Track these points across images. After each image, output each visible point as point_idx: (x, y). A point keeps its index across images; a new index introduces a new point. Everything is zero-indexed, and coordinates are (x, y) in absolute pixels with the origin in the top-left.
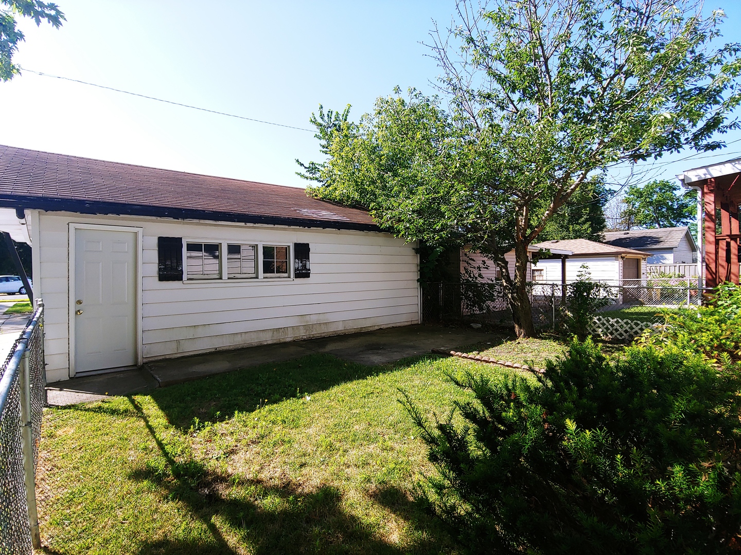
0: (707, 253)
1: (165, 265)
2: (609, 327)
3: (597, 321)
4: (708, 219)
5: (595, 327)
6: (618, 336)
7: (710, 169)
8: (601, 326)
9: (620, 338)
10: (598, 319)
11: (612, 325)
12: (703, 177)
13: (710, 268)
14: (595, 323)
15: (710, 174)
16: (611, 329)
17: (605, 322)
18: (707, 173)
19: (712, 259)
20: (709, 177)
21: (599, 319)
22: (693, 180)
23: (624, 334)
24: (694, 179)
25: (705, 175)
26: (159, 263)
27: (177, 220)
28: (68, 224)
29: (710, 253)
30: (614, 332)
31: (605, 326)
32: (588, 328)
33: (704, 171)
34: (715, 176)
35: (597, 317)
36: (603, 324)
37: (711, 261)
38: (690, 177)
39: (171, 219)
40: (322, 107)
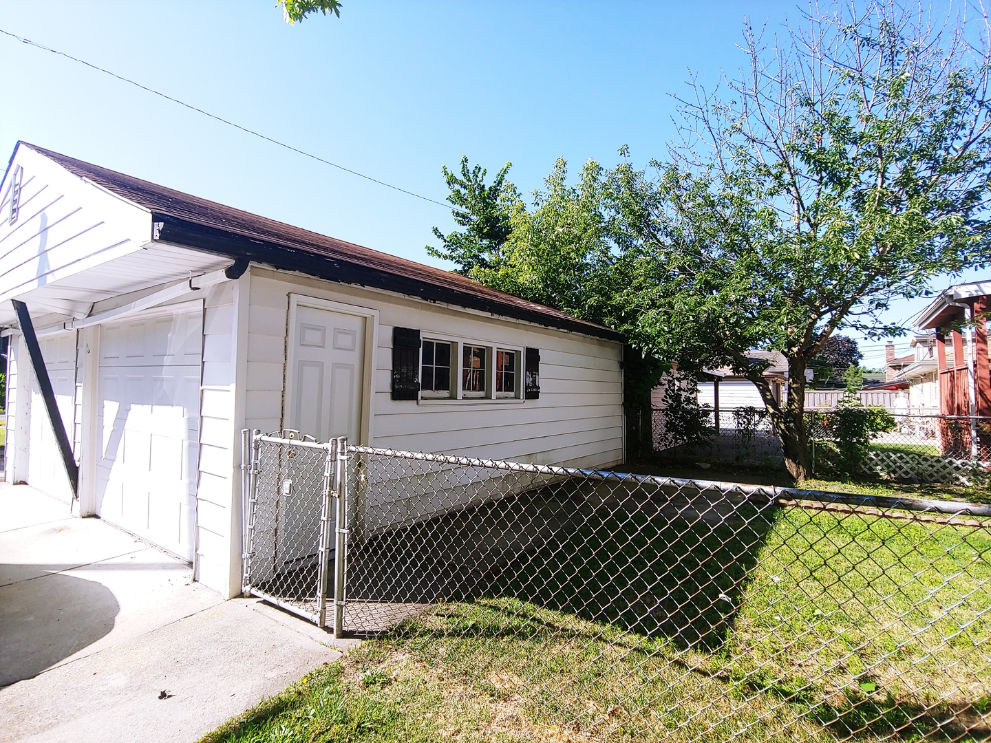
0: (981, 378)
1: (401, 374)
2: (891, 464)
3: (874, 458)
4: (980, 340)
5: (871, 465)
6: (903, 475)
7: (981, 285)
8: (879, 463)
9: (906, 477)
10: (874, 455)
11: (895, 462)
12: (975, 294)
13: (985, 395)
14: (871, 459)
15: (982, 291)
16: (893, 466)
17: (885, 458)
18: (978, 289)
19: (987, 385)
20: (981, 294)
21: (877, 455)
22: (963, 297)
23: (911, 472)
24: (965, 295)
25: (976, 291)
26: (393, 371)
27: (426, 302)
28: (288, 295)
29: (984, 379)
30: (897, 470)
31: (885, 463)
32: (863, 467)
33: (975, 287)
34: (987, 293)
35: (874, 452)
36: (882, 460)
37: (986, 387)
38: (960, 293)
39: (418, 299)
40: (466, 161)
